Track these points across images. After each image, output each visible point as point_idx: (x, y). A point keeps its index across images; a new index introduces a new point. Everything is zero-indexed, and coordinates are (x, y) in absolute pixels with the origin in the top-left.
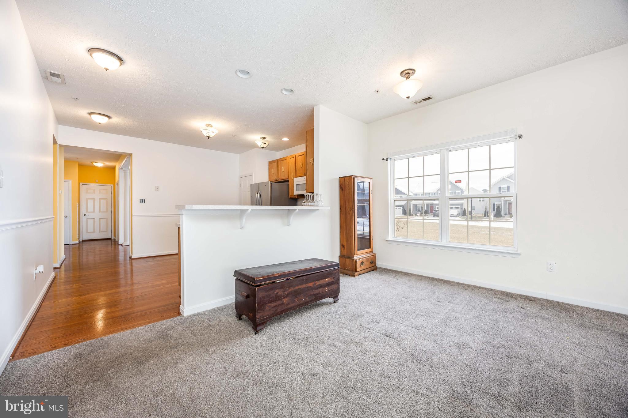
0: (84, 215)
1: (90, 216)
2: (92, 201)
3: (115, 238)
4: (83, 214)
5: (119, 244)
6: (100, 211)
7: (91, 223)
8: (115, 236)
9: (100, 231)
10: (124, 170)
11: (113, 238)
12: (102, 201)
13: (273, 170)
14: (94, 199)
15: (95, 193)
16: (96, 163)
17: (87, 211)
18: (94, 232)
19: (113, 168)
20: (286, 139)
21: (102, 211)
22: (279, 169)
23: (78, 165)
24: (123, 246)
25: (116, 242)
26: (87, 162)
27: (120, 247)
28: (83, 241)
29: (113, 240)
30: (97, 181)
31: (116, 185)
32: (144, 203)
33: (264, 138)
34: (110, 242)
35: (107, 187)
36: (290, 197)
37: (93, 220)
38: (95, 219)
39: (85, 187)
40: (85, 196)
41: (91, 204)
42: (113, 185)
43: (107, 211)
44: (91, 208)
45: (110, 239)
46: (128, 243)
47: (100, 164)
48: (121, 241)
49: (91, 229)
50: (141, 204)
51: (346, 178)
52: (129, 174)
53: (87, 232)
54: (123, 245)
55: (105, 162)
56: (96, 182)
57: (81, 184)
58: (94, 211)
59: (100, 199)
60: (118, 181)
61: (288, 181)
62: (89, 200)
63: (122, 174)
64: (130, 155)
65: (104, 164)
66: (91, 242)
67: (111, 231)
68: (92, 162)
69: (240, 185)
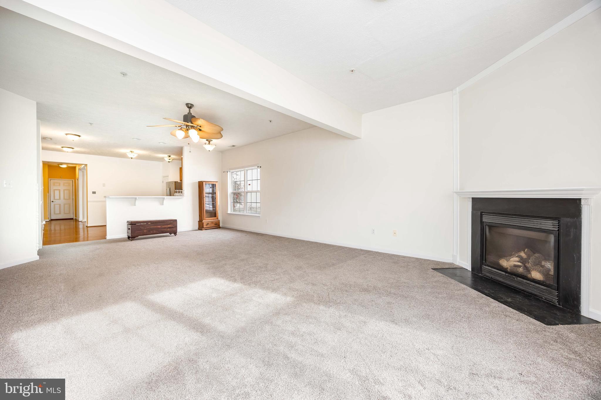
0: (52, 202)
1: (57, 202)
2: (58, 191)
4: (51, 201)
5: (79, 221)
6: (64, 199)
7: (57, 207)
8: (76, 216)
9: (65, 213)
10: (82, 171)
11: (74, 218)
14: (59, 190)
15: (60, 186)
16: (61, 165)
17: (54, 199)
18: (60, 213)
19: (74, 168)
21: (65, 198)
23: (47, 166)
25: (77, 221)
26: (55, 164)
27: (80, 223)
28: (52, 220)
31: (77, 180)
33: (170, 156)
34: (72, 220)
35: (70, 181)
37: (59, 205)
39: (52, 182)
40: (53, 188)
41: (57, 193)
42: (74, 180)
43: (69, 199)
44: (57, 197)
45: (73, 219)
46: (85, 220)
47: (64, 166)
48: (81, 219)
49: (57, 211)
52: (85, 174)
53: (55, 214)
54: (82, 222)
56: (61, 178)
57: (49, 179)
58: (60, 199)
59: (64, 190)
60: (78, 178)
62: (55, 191)
63: (81, 173)
64: (86, 165)
65: (67, 165)
66: (58, 221)
67: (73, 213)
68: (58, 164)
69: (162, 182)
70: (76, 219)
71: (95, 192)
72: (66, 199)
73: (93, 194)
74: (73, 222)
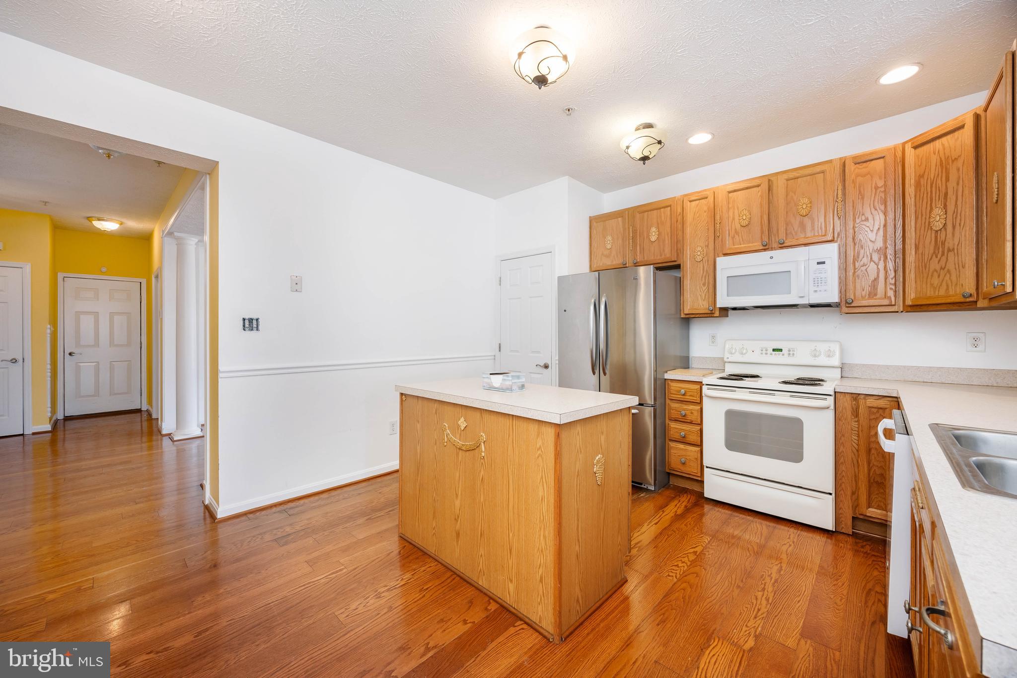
0: (70, 354)
1: (87, 355)
2: (91, 318)
3: (150, 409)
4: (67, 352)
5: (164, 432)
6: (112, 343)
7: (87, 373)
8: (150, 402)
9: (112, 394)
10: (177, 239)
11: (145, 410)
12: (116, 318)
14: (96, 315)
15: (98, 300)
16: (99, 220)
17: (78, 345)
18: (97, 393)
19: (146, 238)
20: (701, 138)
21: (116, 342)
22: (634, 236)
23: (49, 226)
24: (173, 441)
25: (154, 422)
26: (75, 217)
27: (166, 442)
28: (67, 419)
29: (145, 415)
30: (104, 270)
31: (153, 279)
32: (257, 330)
33: (650, 127)
34: (137, 419)
35: (132, 286)
36: (684, 314)
37: (92, 366)
38: (98, 362)
39: (69, 286)
40: (70, 307)
41: (87, 323)
42: (145, 280)
43: (129, 344)
44: (87, 337)
45: (139, 411)
48: (168, 425)
49: (87, 388)
50: (248, 333)
53: (78, 396)
54: (175, 438)
55: (124, 220)
56: (102, 273)
57: (60, 275)
58: (97, 344)
59: (112, 315)
60: (160, 268)
61: (679, 267)
62: (82, 317)
63: (171, 247)
64: (209, 174)
65: (121, 224)
66: (87, 421)
67: (141, 390)
68: (88, 218)
69: (498, 279)
70: (149, 414)
71: (257, 320)
72: (117, 346)
74: (141, 422)
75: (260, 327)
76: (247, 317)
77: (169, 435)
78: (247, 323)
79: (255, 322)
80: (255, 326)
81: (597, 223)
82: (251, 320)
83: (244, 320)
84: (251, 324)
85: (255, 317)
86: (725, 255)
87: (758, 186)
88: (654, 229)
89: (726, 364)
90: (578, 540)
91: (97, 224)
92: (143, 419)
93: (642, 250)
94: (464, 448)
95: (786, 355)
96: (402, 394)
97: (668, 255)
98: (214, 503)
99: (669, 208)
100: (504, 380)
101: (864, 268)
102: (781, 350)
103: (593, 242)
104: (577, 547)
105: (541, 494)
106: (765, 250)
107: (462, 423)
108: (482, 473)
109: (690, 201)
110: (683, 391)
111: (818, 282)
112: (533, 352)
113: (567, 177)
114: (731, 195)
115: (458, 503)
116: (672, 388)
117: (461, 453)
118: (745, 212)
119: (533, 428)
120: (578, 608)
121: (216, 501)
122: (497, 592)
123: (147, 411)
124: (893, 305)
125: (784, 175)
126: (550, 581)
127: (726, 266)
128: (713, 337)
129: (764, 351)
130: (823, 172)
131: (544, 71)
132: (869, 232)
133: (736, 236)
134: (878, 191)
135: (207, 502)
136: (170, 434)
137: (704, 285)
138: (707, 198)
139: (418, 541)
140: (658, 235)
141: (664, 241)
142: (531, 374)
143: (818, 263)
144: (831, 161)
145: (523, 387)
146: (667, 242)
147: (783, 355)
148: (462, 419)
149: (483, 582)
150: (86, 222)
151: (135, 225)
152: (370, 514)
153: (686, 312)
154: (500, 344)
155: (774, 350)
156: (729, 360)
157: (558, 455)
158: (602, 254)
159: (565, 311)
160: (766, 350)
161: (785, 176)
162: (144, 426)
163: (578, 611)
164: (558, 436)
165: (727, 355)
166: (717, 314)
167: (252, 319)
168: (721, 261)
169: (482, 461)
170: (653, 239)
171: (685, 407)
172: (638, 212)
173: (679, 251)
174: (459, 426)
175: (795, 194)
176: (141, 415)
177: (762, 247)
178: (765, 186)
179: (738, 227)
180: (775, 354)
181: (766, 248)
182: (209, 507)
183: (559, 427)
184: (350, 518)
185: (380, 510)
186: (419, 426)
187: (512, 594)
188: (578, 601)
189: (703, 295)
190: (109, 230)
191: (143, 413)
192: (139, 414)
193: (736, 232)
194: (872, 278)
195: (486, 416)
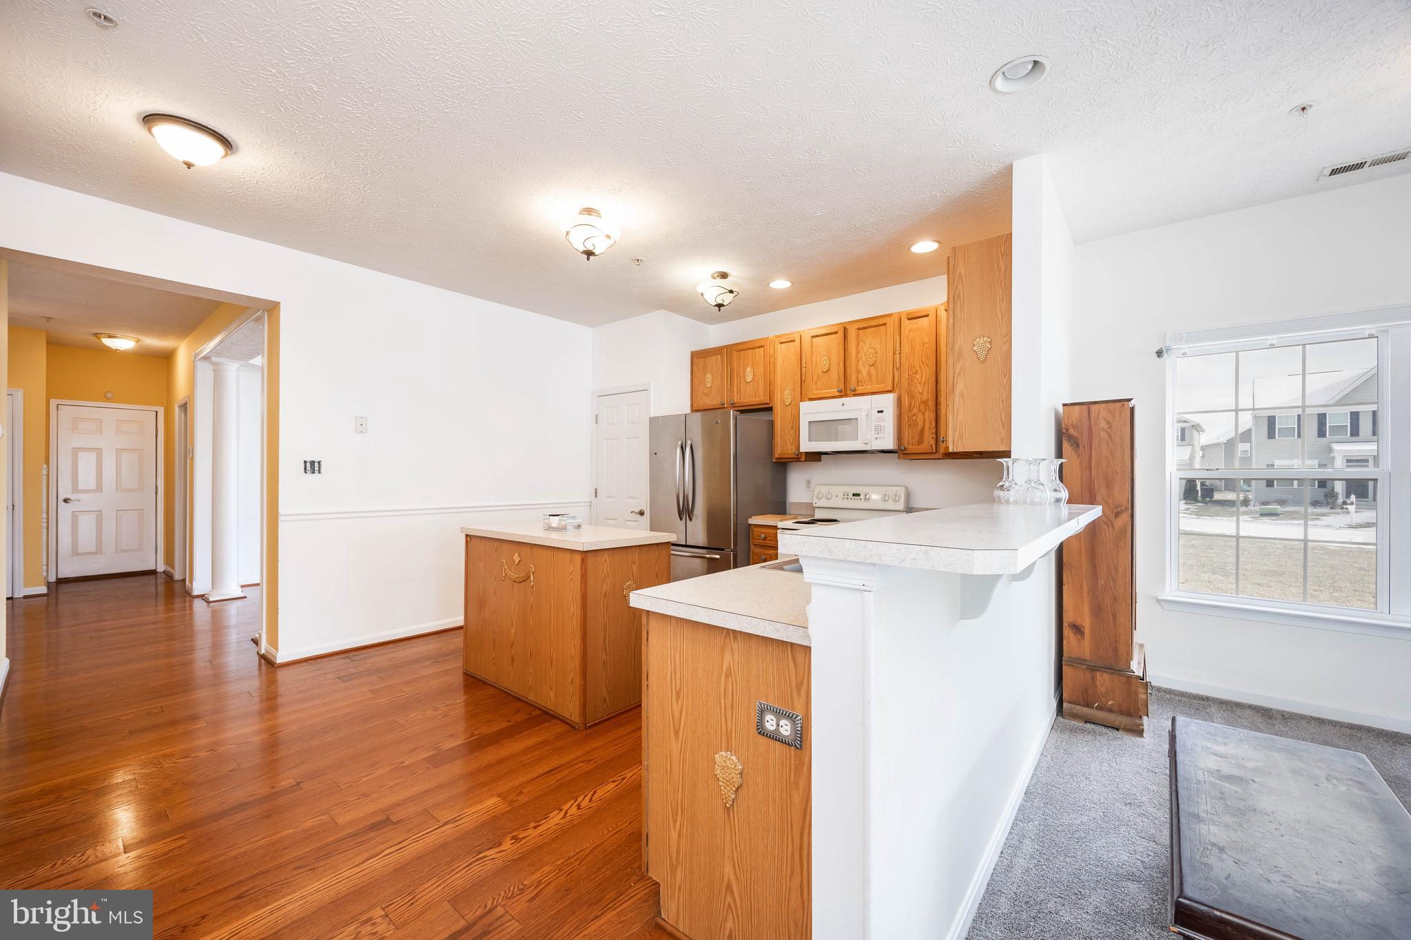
0: (65, 501)
1: (86, 502)
2: (92, 456)
3: (171, 570)
4: (61, 497)
5: (195, 593)
6: (119, 488)
7: (87, 527)
8: (170, 561)
9: (119, 551)
10: (214, 364)
11: (161, 571)
12: (126, 457)
13: (709, 376)
14: (99, 451)
15: (101, 433)
16: (109, 337)
17: (75, 489)
18: (99, 551)
19: (166, 359)
20: (781, 284)
21: (124, 486)
22: (732, 375)
23: (45, 343)
24: (208, 601)
26: (80, 334)
27: (199, 605)
28: (61, 581)
29: (161, 579)
30: (109, 395)
31: (178, 410)
32: (320, 472)
33: (724, 276)
34: (149, 584)
35: (144, 415)
36: (777, 459)
37: (94, 516)
38: (101, 511)
39: (67, 415)
40: (67, 441)
41: (87, 464)
42: (163, 408)
43: (141, 490)
44: (87, 478)
45: (153, 572)
47: (123, 343)
48: (200, 585)
49: (87, 543)
51: (1094, 408)
53: (76, 554)
54: (211, 600)
55: (141, 338)
56: (108, 399)
57: (54, 403)
58: (99, 488)
59: (119, 451)
60: (188, 397)
61: (770, 409)
62: (81, 454)
64: (267, 311)
65: (138, 341)
66: (88, 583)
67: (156, 547)
68: (96, 335)
69: (595, 417)
70: (168, 576)
71: (319, 462)
72: (126, 490)
73: (309, 475)
74: (156, 584)
75: (322, 470)
76: (308, 459)
77: (202, 597)
78: (308, 465)
79: (316, 465)
80: (317, 469)
81: (699, 358)
82: (312, 463)
83: (305, 462)
84: (312, 467)
85: (316, 460)
86: (810, 399)
87: (836, 333)
88: (749, 369)
89: (816, 509)
90: (606, 650)
91: (107, 342)
92: (159, 581)
93: (739, 391)
94: (517, 580)
95: (863, 500)
96: (467, 536)
97: (762, 398)
98: (272, 650)
99: (762, 349)
100: (560, 520)
101: (914, 418)
102: (859, 495)
103: (694, 380)
104: (604, 656)
105: (572, 610)
106: (841, 397)
107: (516, 558)
108: (532, 600)
109: (781, 343)
110: (763, 536)
111: (879, 429)
112: (629, 498)
113: (663, 310)
114: (814, 339)
115: (513, 631)
116: (755, 533)
117: (516, 584)
118: (825, 358)
119: (568, 556)
120: (605, 707)
121: (274, 648)
122: (541, 702)
123: (164, 572)
124: (934, 453)
125: (856, 324)
126: (578, 681)
127: (810, 411)
128: (809, 482)
129: (845, 495)
130: (884, 324)
131: (590, 248)
132: (918, 384)
133: (819, 382)
134: (925, 345)
135: (263, 652)
136: (203, 595)
137: (792, 428)
138: (794, 341)
139: (480, 674)
140: (754, 375)
141: (758, 383)
142: (628, 522)
143: (879, 412)
144: (890, 315)
145: (579, 526)
146: (761, 384)
147: (861, 499)
148: (517, 555)
149: (531, 697)
150: (94, 339)
151: (154, 342)
152: (438, 658)
153: (777, 456)
154: (596, 490)
155: (854, 495)
156: (817, 505)
157: (584, 576)
158: (703, 393)
159: (656, 454)
160: (848, 495)
161: (857, 326)
162: (159, 589)
163: (604, 709)
164: (583, 560)
165: (815, 500)
166: (803, 458)
167: (314, 462)
168: (805, 407)
169: (532, 590)
170: (749, 379)
171: (766, 552)
172: (735, 350)
173: (771, 395)
174: (514, 561)
175: (864, 344)
176: (156, 578)
177: (838, 394)
178: (841, 333)
179: (820, 372)
180: (855, 499)
181: (843, 394)
182: (266, 656)
183: (585, 554)
184: (416, 661)
185: (448, 655)
186: (482, 565)
187: (552, 700)
188: (605, 701)
189: (792, 439)
190: (122, 349)
191: (158, 574)
192: (153, 576)
193: (819, 377)
194: (920, 428)
195: (535, 550)
